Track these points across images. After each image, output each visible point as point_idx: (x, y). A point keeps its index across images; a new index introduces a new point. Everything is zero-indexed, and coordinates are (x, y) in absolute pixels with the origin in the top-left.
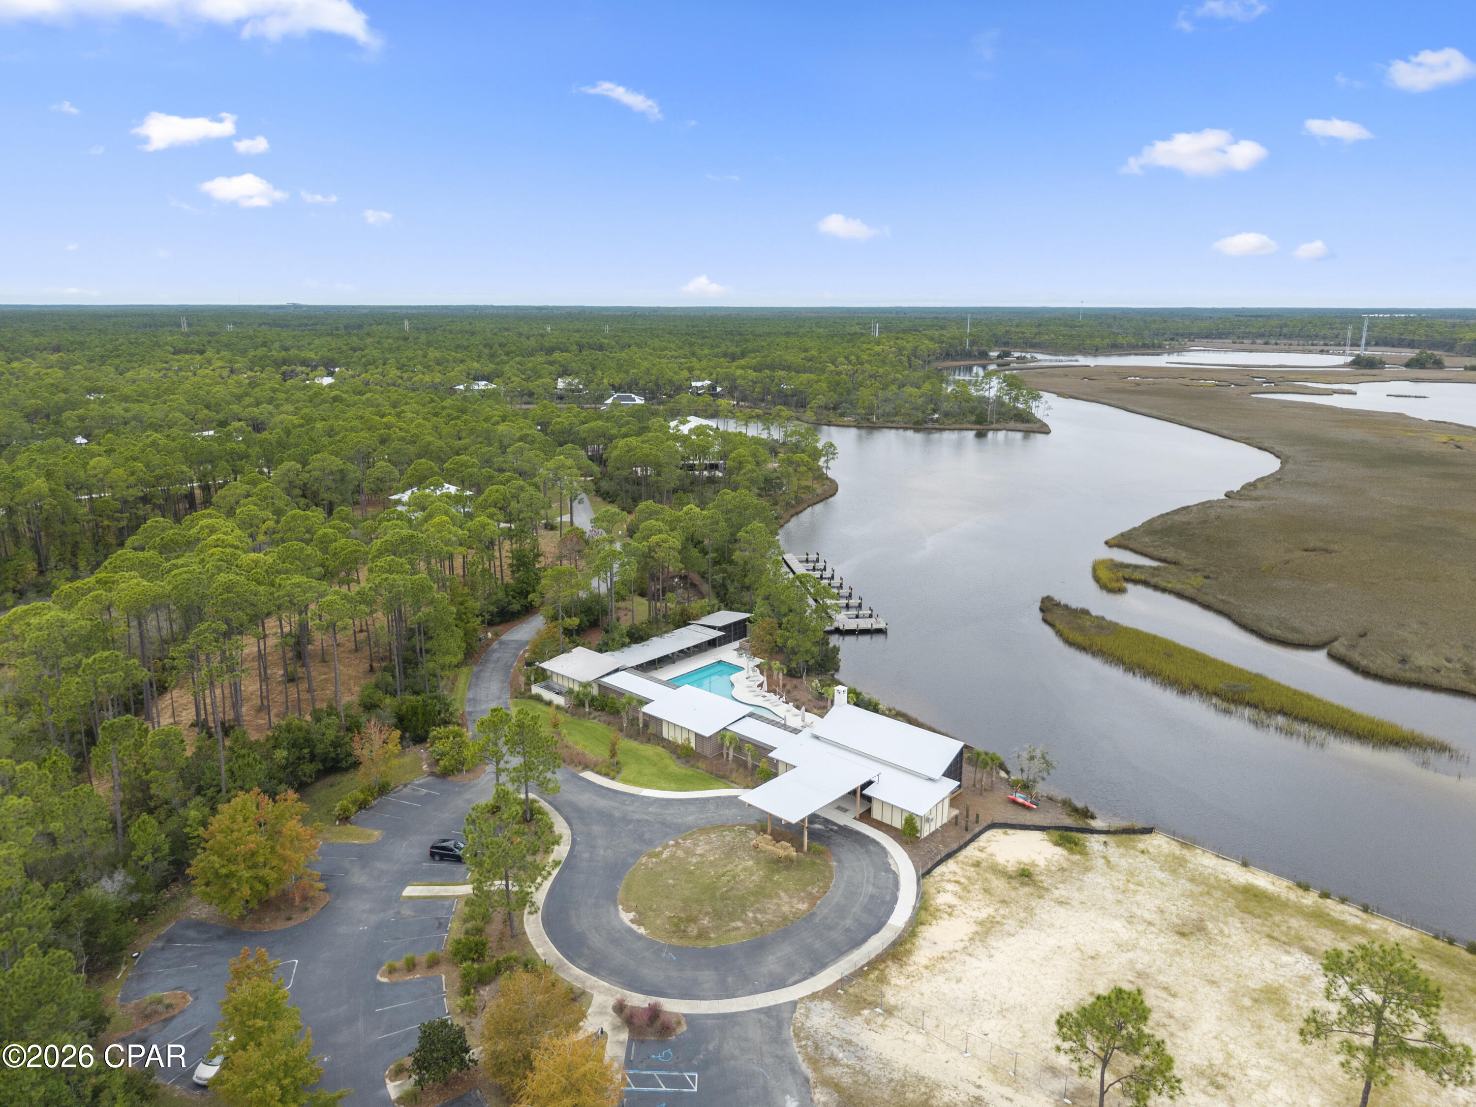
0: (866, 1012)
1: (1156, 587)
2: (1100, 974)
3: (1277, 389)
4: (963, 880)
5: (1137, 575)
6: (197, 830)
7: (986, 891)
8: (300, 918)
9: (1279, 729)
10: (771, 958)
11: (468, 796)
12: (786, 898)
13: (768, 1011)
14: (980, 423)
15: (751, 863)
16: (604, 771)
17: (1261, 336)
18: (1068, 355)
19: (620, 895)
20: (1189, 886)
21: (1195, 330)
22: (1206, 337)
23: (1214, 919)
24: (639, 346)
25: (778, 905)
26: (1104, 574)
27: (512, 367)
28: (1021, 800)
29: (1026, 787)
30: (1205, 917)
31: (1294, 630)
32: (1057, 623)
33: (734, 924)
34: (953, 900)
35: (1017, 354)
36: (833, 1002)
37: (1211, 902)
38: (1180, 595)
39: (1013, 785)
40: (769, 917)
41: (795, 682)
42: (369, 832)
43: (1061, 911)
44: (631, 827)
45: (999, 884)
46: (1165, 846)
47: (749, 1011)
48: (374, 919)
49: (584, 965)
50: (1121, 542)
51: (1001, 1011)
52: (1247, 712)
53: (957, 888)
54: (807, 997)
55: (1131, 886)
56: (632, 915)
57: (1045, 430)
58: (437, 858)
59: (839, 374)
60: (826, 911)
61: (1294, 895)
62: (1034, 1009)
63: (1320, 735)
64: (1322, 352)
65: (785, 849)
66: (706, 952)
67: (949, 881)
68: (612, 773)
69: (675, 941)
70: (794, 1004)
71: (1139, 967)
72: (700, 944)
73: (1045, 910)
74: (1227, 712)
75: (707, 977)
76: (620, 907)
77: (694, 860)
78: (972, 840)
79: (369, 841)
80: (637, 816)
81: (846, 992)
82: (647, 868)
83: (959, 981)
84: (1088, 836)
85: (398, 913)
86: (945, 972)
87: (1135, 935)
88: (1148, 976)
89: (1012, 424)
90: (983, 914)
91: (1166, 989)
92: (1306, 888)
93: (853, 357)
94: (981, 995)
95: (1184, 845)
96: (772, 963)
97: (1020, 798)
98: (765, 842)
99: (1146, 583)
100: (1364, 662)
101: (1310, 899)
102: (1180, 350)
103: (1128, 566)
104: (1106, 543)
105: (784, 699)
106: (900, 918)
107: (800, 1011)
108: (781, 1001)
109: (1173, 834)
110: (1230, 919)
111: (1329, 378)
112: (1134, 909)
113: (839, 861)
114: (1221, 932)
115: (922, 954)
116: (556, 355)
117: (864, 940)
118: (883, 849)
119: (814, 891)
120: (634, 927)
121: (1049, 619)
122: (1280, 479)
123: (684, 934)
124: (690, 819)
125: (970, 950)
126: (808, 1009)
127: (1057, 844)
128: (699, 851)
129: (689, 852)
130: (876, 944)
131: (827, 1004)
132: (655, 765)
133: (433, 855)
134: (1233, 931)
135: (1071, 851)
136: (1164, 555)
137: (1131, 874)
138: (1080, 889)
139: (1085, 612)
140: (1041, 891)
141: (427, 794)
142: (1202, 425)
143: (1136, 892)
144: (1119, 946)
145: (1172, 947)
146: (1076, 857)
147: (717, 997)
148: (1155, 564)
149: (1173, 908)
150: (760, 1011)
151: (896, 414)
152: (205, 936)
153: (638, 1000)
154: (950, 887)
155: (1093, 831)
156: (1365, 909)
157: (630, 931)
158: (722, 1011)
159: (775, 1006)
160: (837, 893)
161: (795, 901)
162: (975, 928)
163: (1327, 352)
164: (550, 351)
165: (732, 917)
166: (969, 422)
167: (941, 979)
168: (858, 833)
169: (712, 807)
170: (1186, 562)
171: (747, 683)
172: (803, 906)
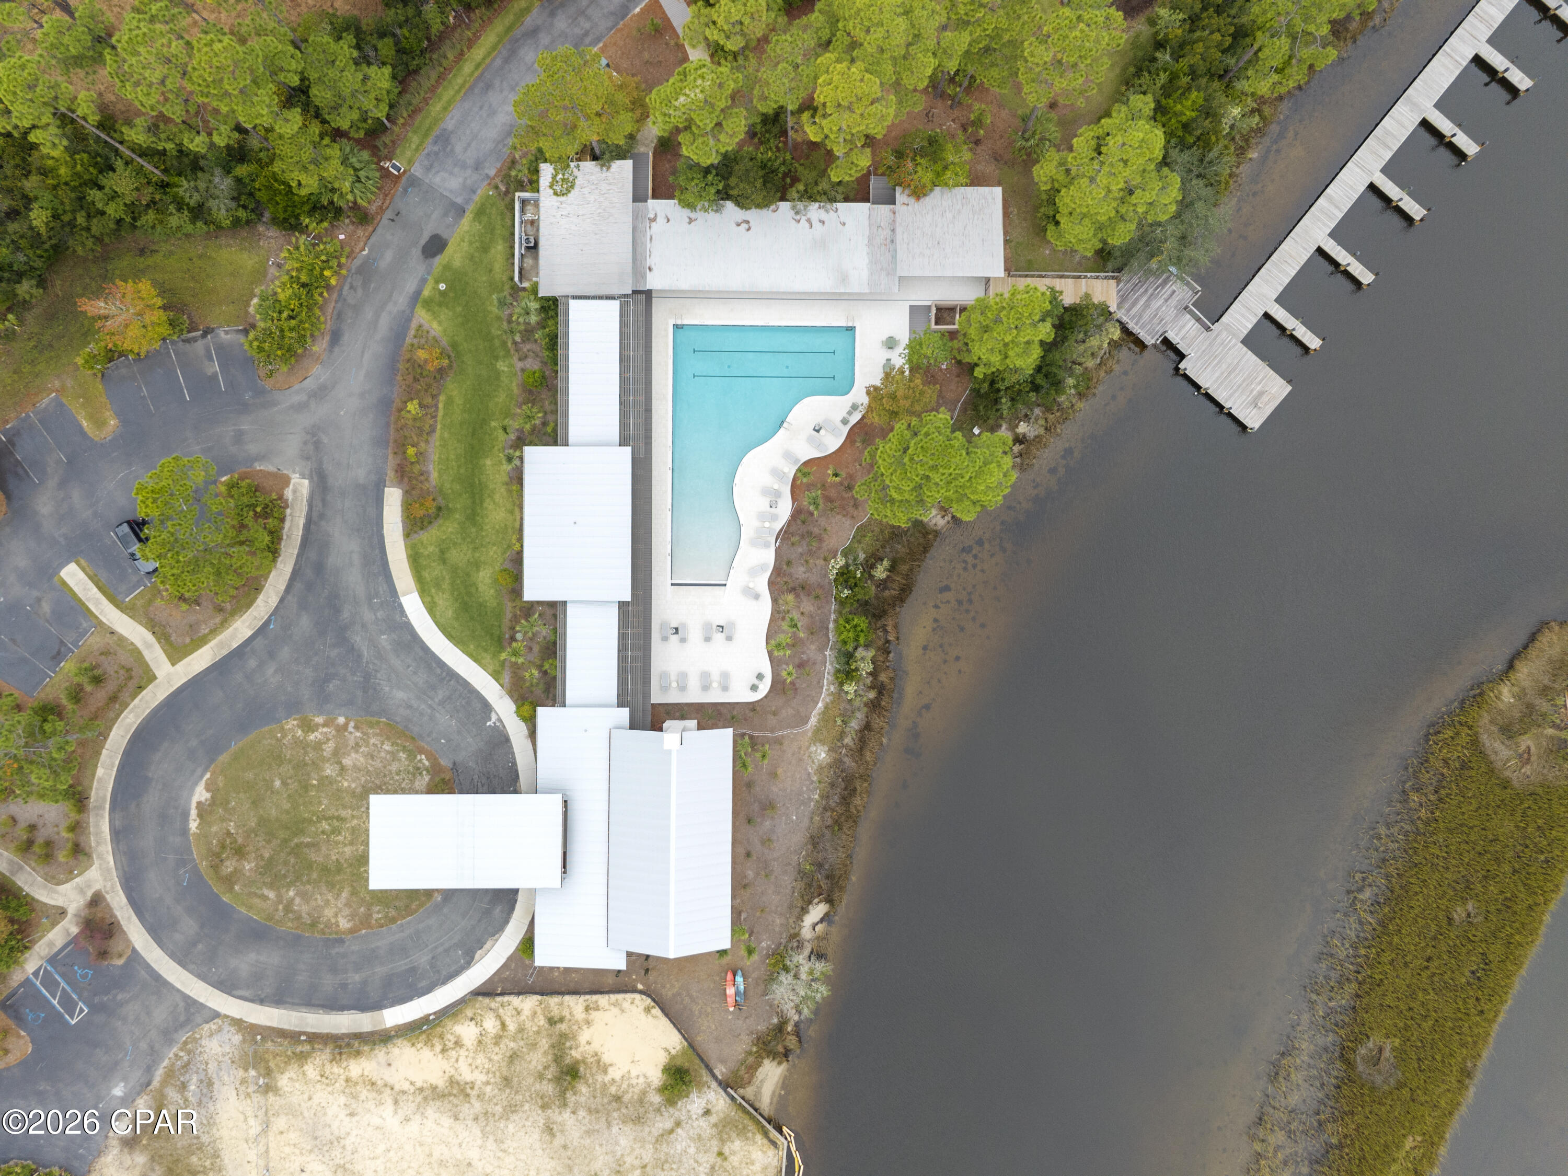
0: (253, 1073)
7: (514, 1057)
10: (252, 956)
12: (342, 902)
13: (191, 1004)
19: (224, 758)
25: (327, 902)
33: (266, 892)
34: (470, 1040)
36: (244, 1041)
40: (305, 908)
42: (108, 413)
43: (534, 1137)
45: (536, 1060)
47: (178, 991)
49: (117, 823)
53: (494, 1030)
54: (233, 1019)
56: (206, 796)
60: (356, 947)
66: (214, 900)
69: (204, 866)
70: (216, 1016)
72: (219, 887)
73: (524, 1123)
75: (188, 928)
76: (208, 775)
78: (623, 991)
81: (263, 1043)
82: (281, 740)
83: (353, 1114)
85: (39, 600)
86: (355, 1096)
94: (349, 1141)
96: (251, 960)
106: (402, 1013)
107: (211, 1026)
108: (210, 1004)
113: (446, 899)
115: (357, 1068)
117: (342, 1008)
118: (504, 924)
119: (374, 916)
120: (194, 813)
123: (218, 864)
125: (404, 1098)
126: (220, 1030)
127: (667, 1068)
128: (350, 759)
130: (345, 1021)
131: (237, 1039)
135: (664, 1087)
138: (590, 1132)
141: (212, 378)
147: (172, 956)
150: (186, 998)
153: (118, 902)
154: (490, 1023)
157: (185, 815)
158: (161, 972)
159: (202, 1004)
160: (390, 937)
161: (346, 911)
162: (441, 1082)
165: (275, 882)
167: (343, 1100)
172: (346, 924)
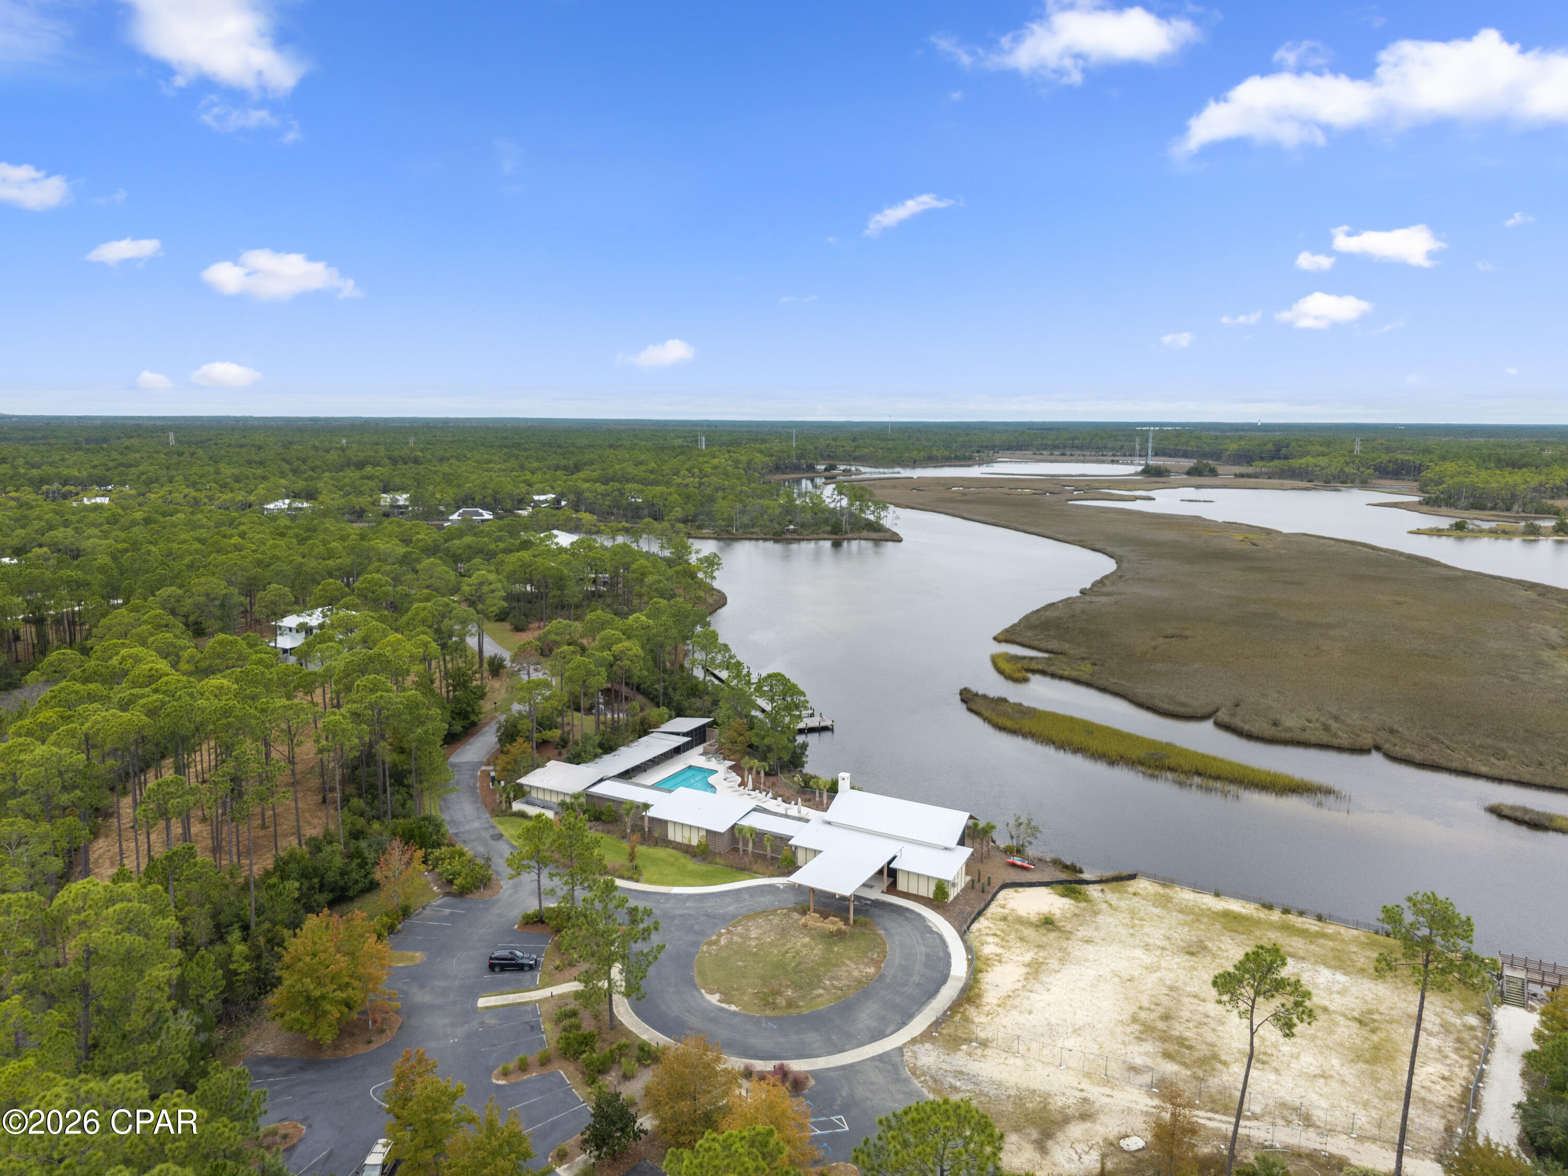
0: (964, 1047)
1: (1053, 676)
2: (1142, 992)
3: (1086, 496)
4: (998, 933)
5: (1034, 666)
6: (243, 965)
7: (1022, 939)
8: (379, 1042)
9: (1200, 787)
10: (863, 1016)
11: (496, 910)
12: (853, 966)
13: (880, 1058)
14: (836, 533)
15: (807, 940)
16: (627, 874)
17: (1056, 447)
18: (888, 467)
19: (698, 980)
20: (1181, 916)
21: (998, 442)
22: (1008, 449)
23: (1210, 939)
24: (458, 459)
25: (848, 972)
26: (1004, 665)
27: (326, 483)
28: (1019, 863)
29: (1019, 851)
30: (1203, 938)
31: (1182, 704)
32: (983, 711)
33: (816, 992)
34: (999, 950)
35: (842, 467)
36: (933, 1044)
37: (1203, 927)
38: (1077, 681)
39: (1008, 851)
40: (845, 982)
41: (772, 779)
42: (410, 954)
43: (1089, 947)
44: (677, 922)
45: (1029, 933)
46: (1150, 888)
48: (461, 1031)
50: (1005, 637)
51: (1075, 1031)
52: (1169, 775)
53: (996, 940)
54: (909, 1042)
55: (1137, 922)
56: (717, 996)
57: (897, 539)
58: (497, 969)
59: (687, 486)
60: (892, 971)
61: (1263, 914)
62: (1100, 1026)
63: (1233, 788)
64: (1113, 462)
65: (833, 923)
66: (801, 1018)
67: (987, 935)
68: (635, 877)
69: (768, 1012)
70: (900, 1050)
71: (1168, 982)
72: (793, 1012)
73: (1076, 949)
74: (1152, 776)
75: (812, 1038)
76: (703, 991)
77: (753, 944)
78: (992, 900)
79: (413, 963)
80: (678, 912)
81: (940, 1034)
82: (711, 955)
83: (1030, 1012)
84: (1085, 886)
85: (483, 1023)
86: (1016, 1007)
87: (1155, 960)
88: (1177, 989)
89: (865, 534)
90: (1028, 957)
91: (1195, 996)
92: (1269, 907)
93: (696, 470)
94: (1053, 1020)
95: (1164, 885)
96: (865, 1017)
97: (1017, 861)
98: (813, 920)
99: (1043, 673)
100: (1247, 727)
101: (1276, 916)
102: (990, 461)
103: (1024, 658)
104: (995, 639)
105: (770, 795)
106: (959, 968)
107: (908, 1055)
108: (888, 1049)
109: (1153, 877)
110: (1223, 938)
111: (1128, 486)
112: (1146, 939)
113: (885, 929)
114: (1220, 948)
115: (991, 998)
116: (368, 469)
117: (936, 991)
118: (919, 915)
119: (875, 956)
120: (724, 1005)
121: (974, 708)
122: (1121, 577)
123: (774, 1006)
124: (731, 909)
125: (1029, 987)
126: (914, 1052)
127: (1063, 895)
128: (753, 935)
129: (745, 938)
130: (948, 993)
131: (928, 1046)
132: (673, 865)
133: (492, 967)
134: (1228, 947)
135: (1076, 899)
136: (1050, 647)
137: (1133, 913)
138: (1096, 929)
139: (1004, 700)
140: (1067, 935)
141: (451, 914)
142: (1036, 530)
143: (1142, 926)
144: (1147, 969)
145: (1187, 964)
146: (1083, 905)
148: (1046, 655)
149: (1176, 935)
150: (873, 1059)
151: (753, 526)
152: (283, 1070)
153: (762, 1065)
154: (990, 939)
155: (1088, 882)
156: (1320, 918)
157: (722, 1010)
158: (840, 1064)
159: (884, 1053)
160: (895, 956)
161: (862, 967)
162: (1024, 970)
163: (1117, 462)
164: (361, 465)
165: (811, 986)
166: (825, 532)
167: (1015, 1013)
168: (890, 905)
169: (747, 896)
170: (1071, 651)
171: (726, 783)
172: (872, 970)
